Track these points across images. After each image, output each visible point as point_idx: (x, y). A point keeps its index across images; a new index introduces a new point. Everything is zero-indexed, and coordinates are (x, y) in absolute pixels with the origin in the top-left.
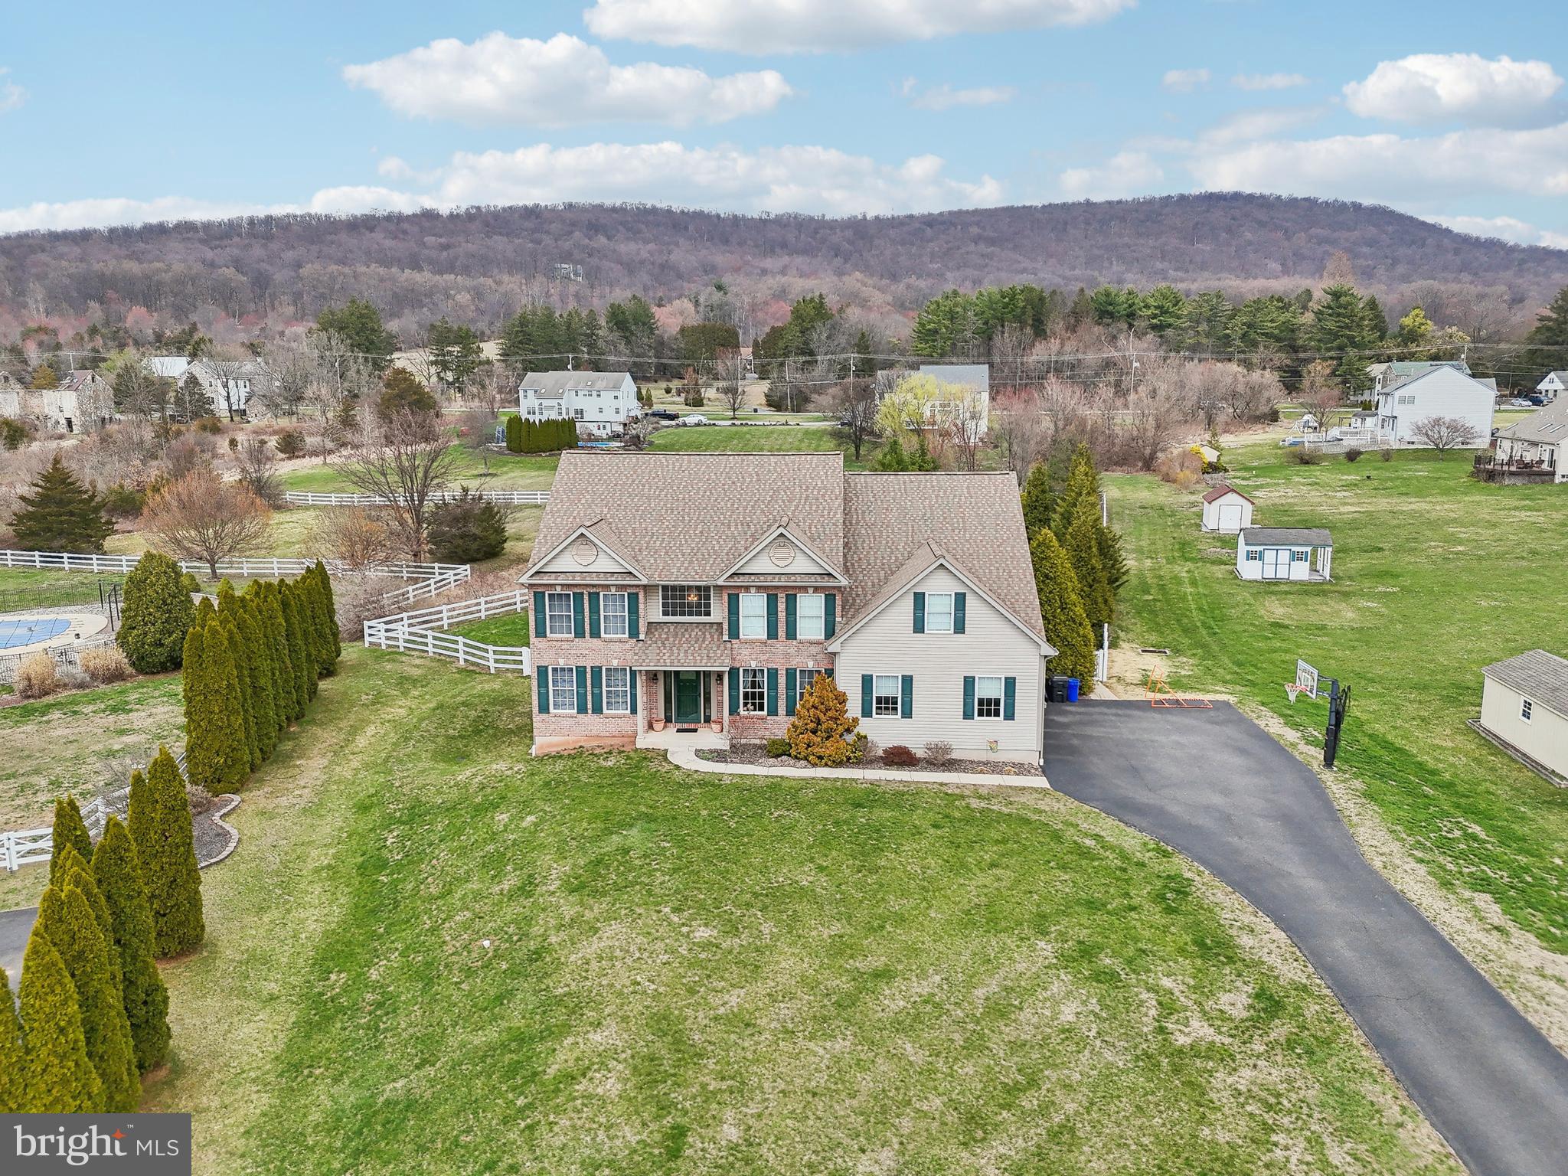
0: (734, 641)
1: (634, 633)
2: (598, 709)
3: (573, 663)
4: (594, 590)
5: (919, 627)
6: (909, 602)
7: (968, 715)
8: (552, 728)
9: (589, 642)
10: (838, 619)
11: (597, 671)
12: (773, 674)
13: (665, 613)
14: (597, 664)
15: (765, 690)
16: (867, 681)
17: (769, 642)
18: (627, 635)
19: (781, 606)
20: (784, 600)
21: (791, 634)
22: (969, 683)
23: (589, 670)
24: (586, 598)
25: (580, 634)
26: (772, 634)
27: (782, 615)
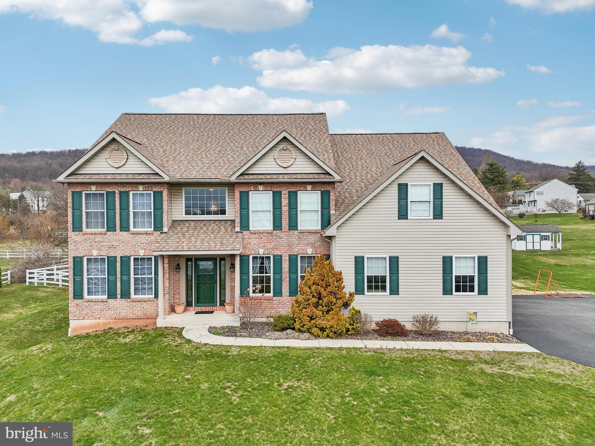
0: (245, 233)
1: (158, 226)
2: (126, 295)
3: (105, 253)
4: (125, 189)
5: (403, 214)
6: (394, 191)
7: (447, 291)
8: (84, 312)
9: (120, 235)
10: (332, 212)
11: (125, 260)
12: (278, 259)
13: (187, 213)
14: (127, 254)
15: (271, 275)
16: (359, 262)
17: (275, 232)
18: (152, 229)
19: (285, 202)
20: (287, 196)
21: (293, 225)
22: (447, 262)
23: (118, 260)
24: (117, 196)
25: (111, 228)
26: (277, 225)
27: (285, 209)
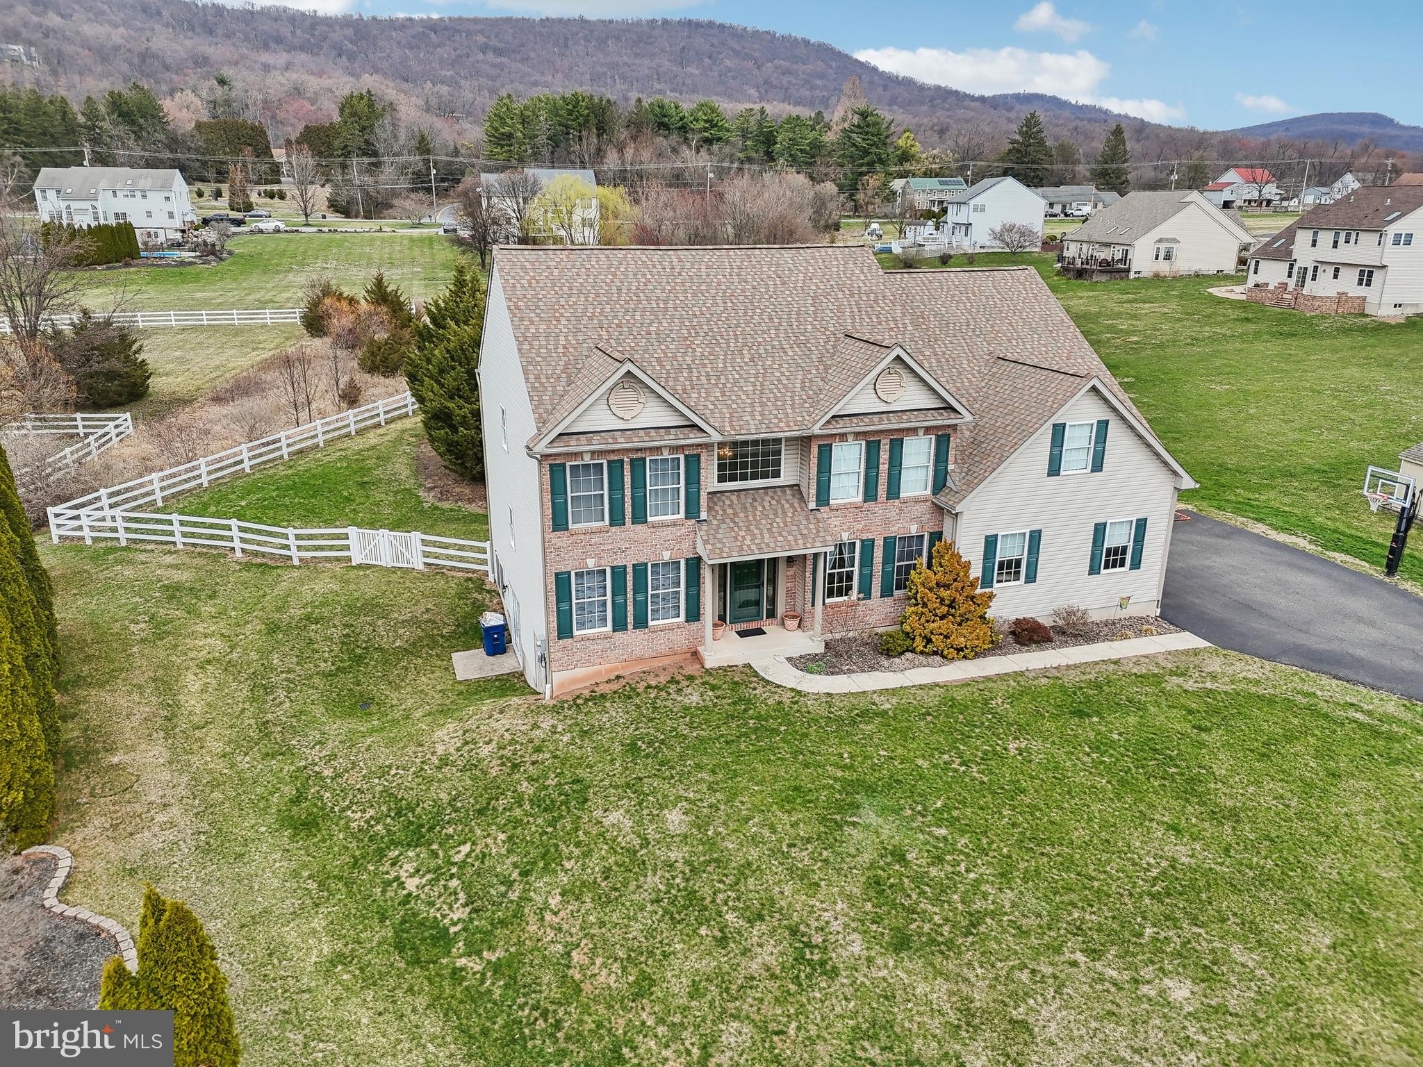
0: (823, 510)
1: (692, 511)
2: (641, 623)
3: (607, 564)
4: (639, 455)
5: (1054, 469)
6: (1044, 437)
7: (1094, 570)
8: (577, 657)
9: (632, 531)
10: (951, 467)
11: (640, 570)
12: (868, 546)
13: (721, 479)
14: (642, 560)
15: (856, 569)
16: (991, 543)
17: (866, 505)
18: (682, 515)
19: (884, 456)
20: (887, 447)
21: (893, 492)
22: (1100, 530)
23: (630, 570)
24: (627, 467)
25: (617, 519)
26: (870, 494)
27: (884, 467)
